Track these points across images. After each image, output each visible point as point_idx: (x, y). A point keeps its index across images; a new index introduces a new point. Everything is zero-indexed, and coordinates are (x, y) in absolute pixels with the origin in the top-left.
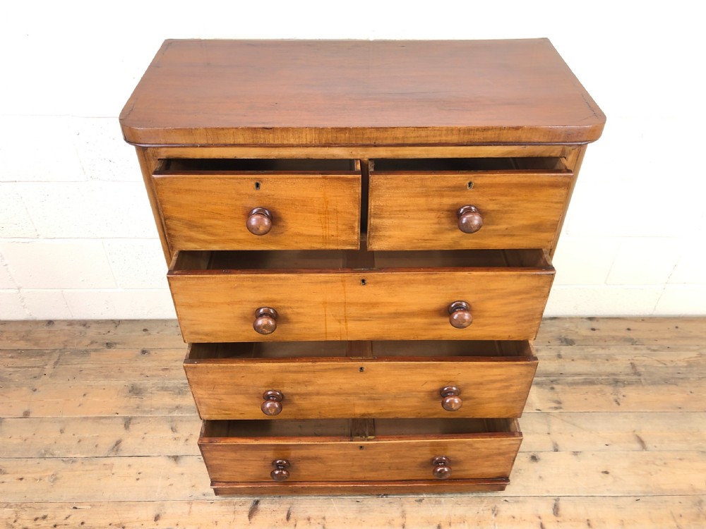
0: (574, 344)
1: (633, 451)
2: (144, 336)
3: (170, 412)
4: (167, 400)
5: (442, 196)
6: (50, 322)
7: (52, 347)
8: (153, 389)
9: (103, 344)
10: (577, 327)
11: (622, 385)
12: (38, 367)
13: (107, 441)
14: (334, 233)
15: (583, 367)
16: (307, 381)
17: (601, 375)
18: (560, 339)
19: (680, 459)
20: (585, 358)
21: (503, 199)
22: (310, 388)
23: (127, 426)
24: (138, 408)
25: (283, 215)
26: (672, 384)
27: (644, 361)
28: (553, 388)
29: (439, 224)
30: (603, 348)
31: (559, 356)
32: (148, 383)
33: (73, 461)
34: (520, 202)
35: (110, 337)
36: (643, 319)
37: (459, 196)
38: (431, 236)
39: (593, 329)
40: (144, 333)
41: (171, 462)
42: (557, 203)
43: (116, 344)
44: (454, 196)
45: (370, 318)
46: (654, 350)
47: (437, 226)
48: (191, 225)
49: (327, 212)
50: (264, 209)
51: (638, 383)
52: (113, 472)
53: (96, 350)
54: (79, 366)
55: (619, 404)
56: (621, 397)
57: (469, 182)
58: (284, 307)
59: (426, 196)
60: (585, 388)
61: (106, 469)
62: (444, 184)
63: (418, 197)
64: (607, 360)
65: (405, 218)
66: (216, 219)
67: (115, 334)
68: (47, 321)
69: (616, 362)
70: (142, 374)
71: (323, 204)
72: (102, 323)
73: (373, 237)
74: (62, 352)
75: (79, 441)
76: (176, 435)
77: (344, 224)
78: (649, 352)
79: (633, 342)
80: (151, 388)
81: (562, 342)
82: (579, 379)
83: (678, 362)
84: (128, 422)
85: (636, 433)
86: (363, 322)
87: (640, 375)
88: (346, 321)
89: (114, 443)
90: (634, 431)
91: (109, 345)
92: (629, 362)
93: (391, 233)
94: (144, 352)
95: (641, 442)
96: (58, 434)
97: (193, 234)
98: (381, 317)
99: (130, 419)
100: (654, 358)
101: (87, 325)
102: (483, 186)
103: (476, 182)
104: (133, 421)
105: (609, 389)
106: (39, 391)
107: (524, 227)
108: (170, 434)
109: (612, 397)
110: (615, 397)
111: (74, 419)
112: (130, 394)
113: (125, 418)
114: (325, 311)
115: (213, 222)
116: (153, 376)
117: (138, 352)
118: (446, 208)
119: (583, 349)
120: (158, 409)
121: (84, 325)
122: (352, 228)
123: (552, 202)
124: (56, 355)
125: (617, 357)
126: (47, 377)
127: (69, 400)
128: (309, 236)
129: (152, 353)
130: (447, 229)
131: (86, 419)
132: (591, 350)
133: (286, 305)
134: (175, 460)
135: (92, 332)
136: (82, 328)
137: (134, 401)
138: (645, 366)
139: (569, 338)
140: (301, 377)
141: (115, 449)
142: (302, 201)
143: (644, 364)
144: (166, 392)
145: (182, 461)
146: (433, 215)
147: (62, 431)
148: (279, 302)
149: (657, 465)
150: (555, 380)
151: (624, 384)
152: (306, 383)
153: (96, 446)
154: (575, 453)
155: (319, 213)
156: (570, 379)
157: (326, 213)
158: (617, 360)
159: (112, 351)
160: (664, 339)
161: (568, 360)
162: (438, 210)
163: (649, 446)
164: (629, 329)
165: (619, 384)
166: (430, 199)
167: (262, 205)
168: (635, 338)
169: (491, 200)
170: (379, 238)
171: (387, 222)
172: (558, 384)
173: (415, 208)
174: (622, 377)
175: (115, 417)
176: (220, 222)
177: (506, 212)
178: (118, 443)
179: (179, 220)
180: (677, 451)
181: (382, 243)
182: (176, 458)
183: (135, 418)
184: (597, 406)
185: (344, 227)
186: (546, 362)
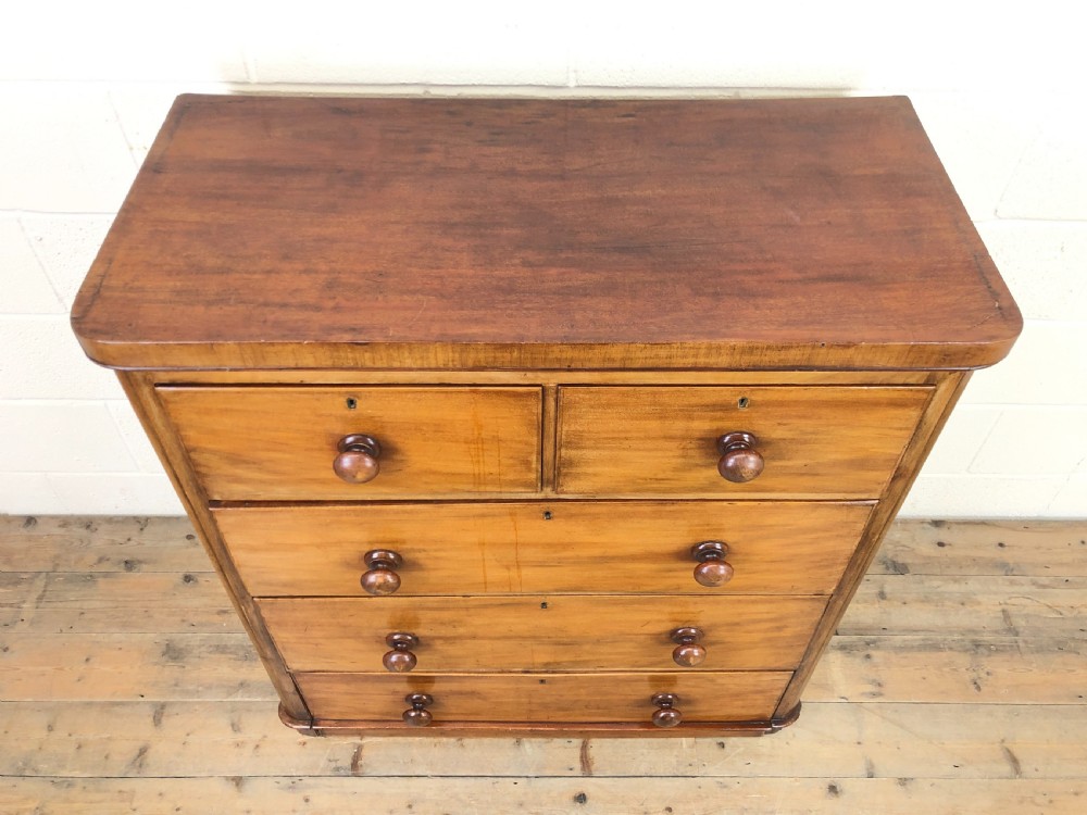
0: (908, 572)
1: (1000, 778)
2: (187, 547)
3: (229, 695)
4: (226, 670)
5: (691, 418)
6: (30, 520)
7: (33, 568)
8: (203, 649)
9: (119, 563)
10: (914, 540)
11: (986, 652)
12: (11, 605)
13: (124, 748)
14: (495, 470)
15: (922, 616)
16: (454, 621)
17: (951, 632)
18: (884, 563)
19: (1076, 794)
20: (926, 600)
21: (803, 422)
22: (461, 631)
23: (157, 720)
24: (176, 685)
25: (400, 445)
26: (1070, 652)
27: (1025, 606)
28: (868, 656)
29: (684, 457)
30: (956, 581)
31: (882, 595)
32: (194, 638)
33: (69, 783)
34: (832, 428)
35: (131, 551)
36: (1027, 525)
37: (721, 419)
38: (669, 474)
39: (941, 544)
40: (188, 541)
41: (231, 788)
42: (901, 429)
43: (140, 562)
44: (714, 419)
45: (560, 563)
46: (1044, 586)
47: (680, 460)
48: (235, 459)
49: (480, 441)
50: (364, 437)
51: (1014, 648)
52: (135, 805)
53: (107, 575)
54: (78, 605)
55: (979, 688)
56: (983, 675)
57: (740, 398)
58: (413, 550)
59: (661, 418)
60: (922, 656)
61: (123, 801)
62: (694, 400)
63: (645, 419)
64: (963, 604)
65: (624, 449)
66: (280, 451)
67: (139, 544)
68: (25, 517)
69: (977, 608)
70: (183, 621)
71: (473, 429)
72: (117, 522)
73: (566, 475)
74: (50, 577)
75: (79, 747)
76: (239, 737)
77: (512, 458)
78: (1034, 589)
79: (1006, 569)
80: (200, 646)
81: (887, 568)
82: (916, 640)
83: (1083, 609)
84: (159, 713)
85: (1005, 745)
86: (549, 569)
87: (1017, 634)
88: (518, 567)
89: (137, 752)
90: (1003, 741)
91: (129, 565)
92: (1000, 608)
93: (598, 469)
94: (188, 578)
95: (1014, 761)
96: (45, 733)
97: (240, 472)
98: (578, 562)
99: (163, 706)
100: (1042, 601)
101: (93, 527)
102: (767, 404)
103: (753, 398)
104: (167, 711)
105: (963, 660)
106: (13, 652)
107: (835, 464)
108: (229, 736)
109: (969, 676)
110: (974, 675)
111: (70, 706)
112: (164, 658)
113: (154, 704)
114: (483, 554)
115: (273, 455)
116: (202, 625)
117: (179, 578)
118: (697, 434)
119: (922, 582)
120: (209, 687)
121: (88, 527)
122: (527, 463)
123: (890, 428)
124: (40, 583)
125: (979, 598)
126: (25, 625)
127: (61, 669)
128: (448, 474)
129: (201, 580)
130: (697, 465)
131: (90, 704)
132: (936, 583)
133: (416, 547)
134: (237, 785)
135: (100, 540)
136: (83, 532)
137: (171, 671)
138: (1027, 616)
139: (900, 560)
140: (446, 615)
141: (138, 764)
142: (435, 425)
143: (1025, 612)
144: (223, 656)
145: (248, 787)
146: (673, 445)
147: (50, 728)
148: (404, 542)
149: (1038, 805)
150: (874, 642)
151: (990, 650)
152: (453, 623)
153: (107, 757)
154: (903, 781)
155: (466, 442)
156: (898, 639)
157: (478, 442)
158: (979, 603)
159: (134, 576)
160: (1062, 564)
161: (895, 603)
162: (683, 438)
163: (1024, 767)
164: (1001, 545)
165: (981, 650)
166: (667, 423)
167: (361, 432)
168: (1011, 562)
169: (779, 424)
170: (577, 476)
171: (590, 454)
172: (878, 648)
173: (642, 435)
174: (987, 638)
175: (138, 703)
176: (287, 456)
177: (805, 442)
178: (143, 752)
179: (213, 452)
180: (1073, 778)
181: (581, 483)
182: (238, 781)
183: (172, 703)
184: (942, 692)
185: (511, 461)
186: (859, 606)
